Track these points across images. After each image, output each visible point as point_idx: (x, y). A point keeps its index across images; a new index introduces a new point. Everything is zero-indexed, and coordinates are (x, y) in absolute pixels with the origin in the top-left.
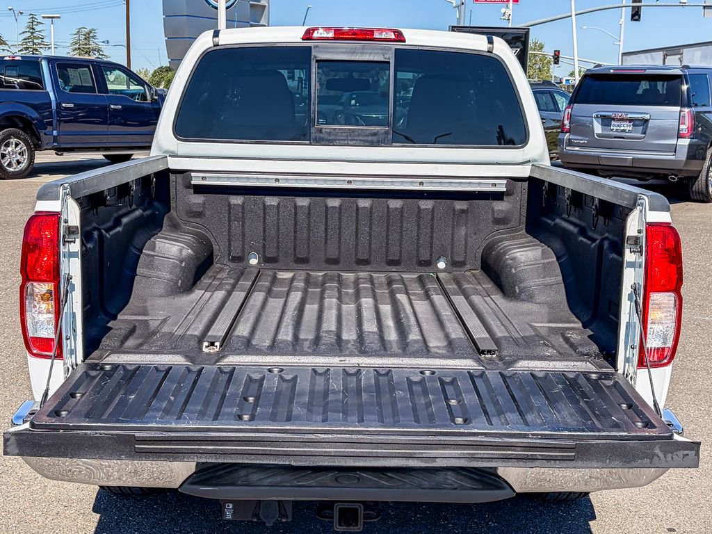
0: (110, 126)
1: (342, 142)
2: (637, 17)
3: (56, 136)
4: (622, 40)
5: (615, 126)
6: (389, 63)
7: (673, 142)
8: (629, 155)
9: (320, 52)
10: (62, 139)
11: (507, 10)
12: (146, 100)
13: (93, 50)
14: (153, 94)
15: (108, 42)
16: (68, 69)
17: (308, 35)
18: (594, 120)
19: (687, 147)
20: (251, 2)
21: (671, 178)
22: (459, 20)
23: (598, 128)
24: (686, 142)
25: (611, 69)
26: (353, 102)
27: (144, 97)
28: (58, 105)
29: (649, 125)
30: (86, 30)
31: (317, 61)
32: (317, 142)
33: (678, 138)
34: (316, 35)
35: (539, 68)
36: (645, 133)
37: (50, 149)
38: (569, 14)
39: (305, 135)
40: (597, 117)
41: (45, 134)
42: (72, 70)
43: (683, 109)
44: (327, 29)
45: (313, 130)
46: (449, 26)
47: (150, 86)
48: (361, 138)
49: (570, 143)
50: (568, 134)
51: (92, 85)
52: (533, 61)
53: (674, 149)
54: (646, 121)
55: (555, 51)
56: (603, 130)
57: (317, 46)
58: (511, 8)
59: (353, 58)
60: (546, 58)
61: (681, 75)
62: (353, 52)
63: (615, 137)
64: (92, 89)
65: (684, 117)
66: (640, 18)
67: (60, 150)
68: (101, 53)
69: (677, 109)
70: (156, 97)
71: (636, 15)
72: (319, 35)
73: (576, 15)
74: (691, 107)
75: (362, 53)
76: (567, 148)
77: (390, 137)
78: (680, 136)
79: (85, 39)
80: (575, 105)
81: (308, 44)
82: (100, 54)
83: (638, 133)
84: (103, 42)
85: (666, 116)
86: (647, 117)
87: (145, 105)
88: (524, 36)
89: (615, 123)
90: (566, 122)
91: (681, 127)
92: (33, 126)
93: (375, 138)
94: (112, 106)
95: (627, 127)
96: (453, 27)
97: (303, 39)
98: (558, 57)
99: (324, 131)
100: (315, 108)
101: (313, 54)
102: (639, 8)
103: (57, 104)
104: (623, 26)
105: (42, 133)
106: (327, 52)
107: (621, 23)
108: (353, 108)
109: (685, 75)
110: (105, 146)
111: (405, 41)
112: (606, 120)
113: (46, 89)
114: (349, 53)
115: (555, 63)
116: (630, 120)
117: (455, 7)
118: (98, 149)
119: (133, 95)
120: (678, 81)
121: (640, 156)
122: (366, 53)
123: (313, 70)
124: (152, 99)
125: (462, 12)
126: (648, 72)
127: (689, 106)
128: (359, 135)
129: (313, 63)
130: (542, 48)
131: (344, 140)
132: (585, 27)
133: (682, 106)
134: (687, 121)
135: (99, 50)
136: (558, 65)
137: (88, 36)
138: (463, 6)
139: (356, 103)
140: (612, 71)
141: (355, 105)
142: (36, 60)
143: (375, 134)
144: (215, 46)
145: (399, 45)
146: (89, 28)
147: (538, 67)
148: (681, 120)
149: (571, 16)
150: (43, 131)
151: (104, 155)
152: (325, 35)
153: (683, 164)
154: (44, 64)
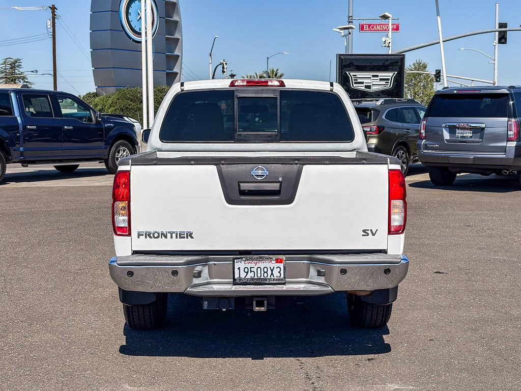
0: (64, 143)
1: (252, 141)
2: (503, 41)
3: (23, 152)
4: (496, 59)
5: (459, 133)
6: (277, 98)
7: (504, 144)
8: (471, 155)
9: (239, 93)
10: (27, 154)
11: (387, 39)
12: (92, 122)
13: (18, 78)
14: (97, 117)
15: (36, 71)
16: (31, 99)
17: (232, 85)
18: (444, 130)
19: (514, 148)
20: (166, 36)
21: (504, 172)
22: (347, 48)
23: (446, 135)
24: (514, 144)
25: (455, 90)
26: (257, 119)
27: (90, 119)
28: (24, 128)
29: (485, 132)
30: (12, 60)
31: (237, 98)
32: (238, 141)
33: (507, 141)
34: (236, 84)
35: (424, 86)
36: (482, 139)
37: (18, 162)
38: (438, 41)
39: (231, 138)
40: (445, 127)
41: (14, 150)
42: (34, 99)
43: (511, 119)
44: (243, 81)
45: (236, 135)
46: (337, 55)
47: (95, 111)
48: (262, 139)
49: (426, 147)
50: (424, 140)
51: (49, 111)
52: (418, 80)
53: (504, 150)
54: (483, 129)
55: (436, 71)
56: (450, 137)
57: (237, 90)
58: (390, 36)
59: (257, 96)
60: (430, 77)
61: (507, 94)
62: (257, 92)
63: (460, 142)
64: (49, 114)
65: (511, 125)
66: (506, 41)
67: (25, 163)
68: (26, 80)
69: (506, 119)
70: (100, 120)
71: (503, 39)
72: (238, 84)
73: (443, 42)
74: (516, 118)
75: (262, 93)
76: (424, 151)
77: (279, 138)
78: (509, 140)
79: (11, 68)
80: (429, 118)
81: (232, 89)
82: (25, 82)
83: (476, 138)
84: (32, 72)
85: (497, 124)
86: (484, 126)
87: (91, 126)
88: (400, 62)
89: (459, 131)
90: (423, 131)
91: (509, 133)
92: (5, 144)
93: (270, 138)
94: (66, 127)
95: (468, 134)
96: (339, 55)
97: (230, 86)
98: (440, 76)
99: (242, 135)
100: (237, 123)
101: (235, 94)
102: (505, 32)
103: (23, 126)
104: (496, 47)
105: (12, 149)
106: (243, 93)
107: (495, 44)
108: (257, 124)
109: (511, 94)
110: (60, 158)
111: (285, 86)
112: (452, 130)
113: (15, 115)
114: (255, 93)
115: (437, 81)
116: (471, 129)
117: (343, 36)
118: (53, 161)
119: (81, 118)
120: (506, 98)
121: (479, 156)
122: (264, 93)
123: (236, 103)
124: (97, 121)
125: (350, 40)
126: (482, 92)
127: (515, 117)
128: (262, 137)
129: (235, 99)
130: (425, 67)
131: (253, 140)
132: (463, 49)
133: (510, 117)
134: (513, 128)
135: (24, 78)
136: (440, 83)
137: (14, 65)
138: (351, 35)
139: (259, 120)
140: (455, 92)
141: (259, 122)
142: (6, 92)
143: (270, 136)
144: (182, 91)
145: (282, 88)
146: (15, 58)
147: (422, 84)
148: (509, 128)
149: (439, 43)
150: (13, 148)
151: (55, 167)
152: (242, 84)
153: (512, 161)
154: (12, 94)
